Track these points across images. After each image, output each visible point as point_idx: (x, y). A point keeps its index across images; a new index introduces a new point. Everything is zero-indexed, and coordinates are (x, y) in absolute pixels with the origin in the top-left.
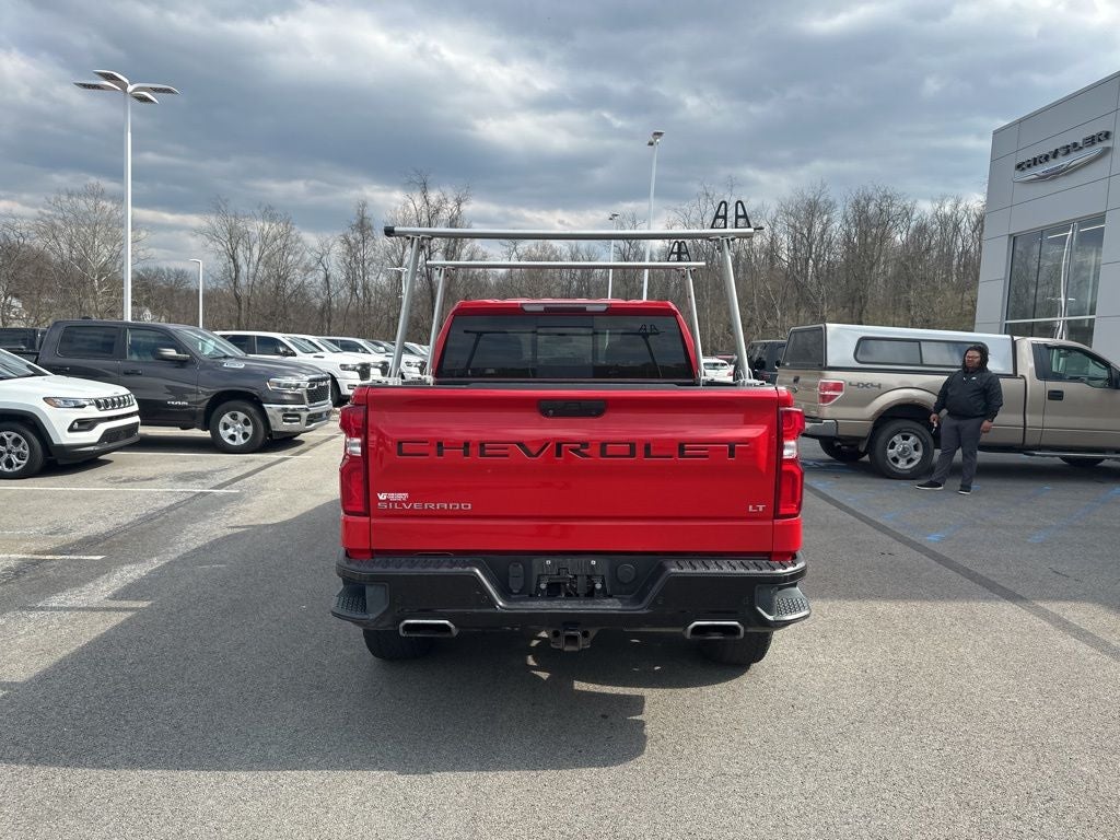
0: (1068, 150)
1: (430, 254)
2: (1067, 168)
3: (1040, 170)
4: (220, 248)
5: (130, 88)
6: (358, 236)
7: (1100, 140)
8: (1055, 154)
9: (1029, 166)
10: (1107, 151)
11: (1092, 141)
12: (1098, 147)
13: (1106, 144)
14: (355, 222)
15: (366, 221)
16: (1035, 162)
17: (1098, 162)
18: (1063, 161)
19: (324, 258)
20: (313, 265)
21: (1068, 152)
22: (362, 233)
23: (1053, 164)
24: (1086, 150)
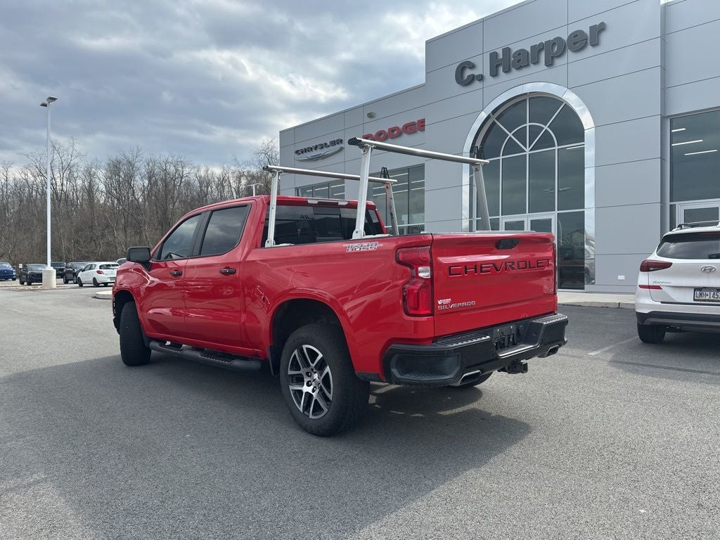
0: (322, 146)
2: (323, 156)
3: (309, 155)
7: (338, 143)
8: (316, 148)
9: (302, 152)
10: (342, 149)
11: (333, 143)
12: (337, 147)
13: (341, 145)
16: (306, 150)
17: (338, 154)
18: (319, 152)
21: (322, 148)
23: (314, 153)
24: (331, 148)
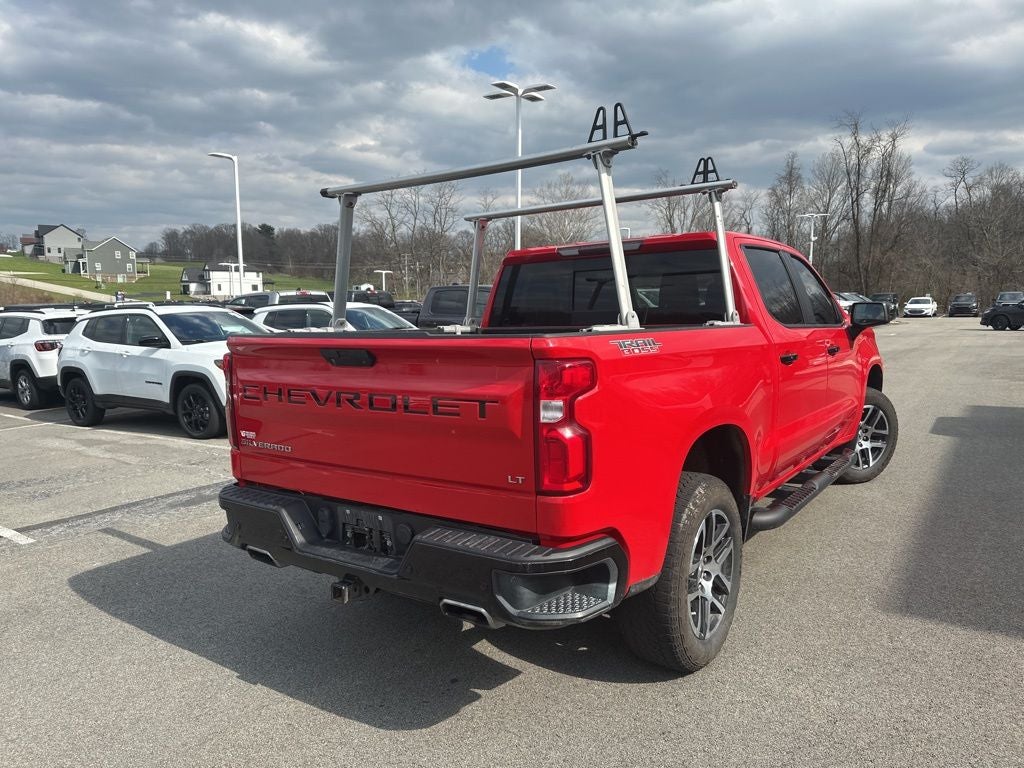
1: (858, 196)
4: (660, 215)
5: (520, 92)
6: (786, 187)
14: (784, 174)
15: (795, 172)
19: (747, 213)
20: (737, 220)
22: (790, 184)
